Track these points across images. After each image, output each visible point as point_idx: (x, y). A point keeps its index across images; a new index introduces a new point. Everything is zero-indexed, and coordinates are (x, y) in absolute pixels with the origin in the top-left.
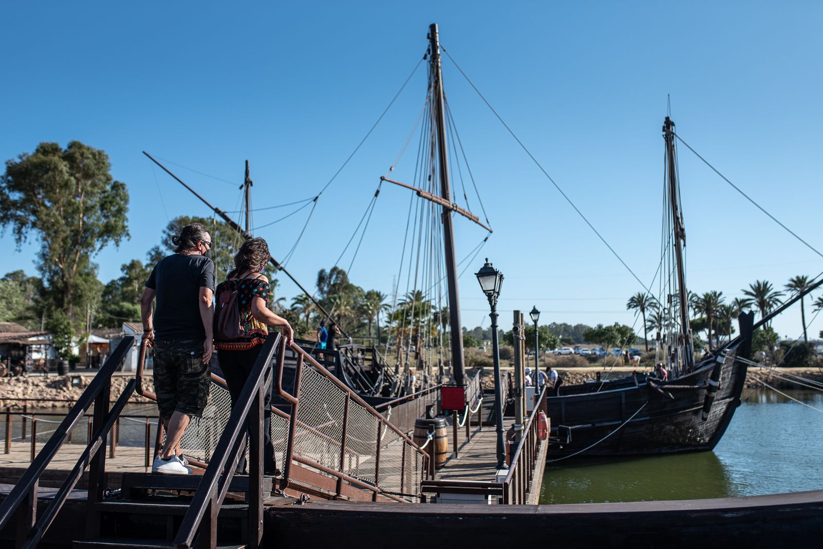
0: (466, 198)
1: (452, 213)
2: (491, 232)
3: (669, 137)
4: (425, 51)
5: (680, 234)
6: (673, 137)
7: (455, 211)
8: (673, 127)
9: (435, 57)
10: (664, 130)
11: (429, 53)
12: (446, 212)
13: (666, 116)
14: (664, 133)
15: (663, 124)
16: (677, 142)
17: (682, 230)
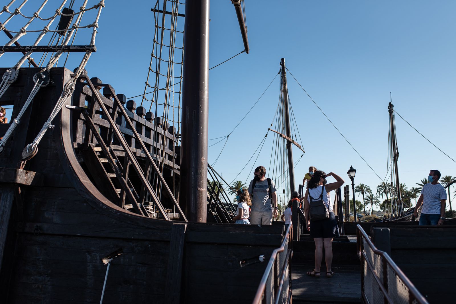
0: (296, 137)
1: (292, 144)
2: (304, 153)
3: (391, 112)
4: (279, 70)
5: (396, 155)
6: (393, 111)
7: (293, 143)
8: (393, 107)
9: (283, 73)
10: (388, 108)
11: (281, 71)
12: (289, 143)
13: (390, 102)
14: (389, 110)
15: (388, 106)
16: (395, 114)
17: (398, 153)
